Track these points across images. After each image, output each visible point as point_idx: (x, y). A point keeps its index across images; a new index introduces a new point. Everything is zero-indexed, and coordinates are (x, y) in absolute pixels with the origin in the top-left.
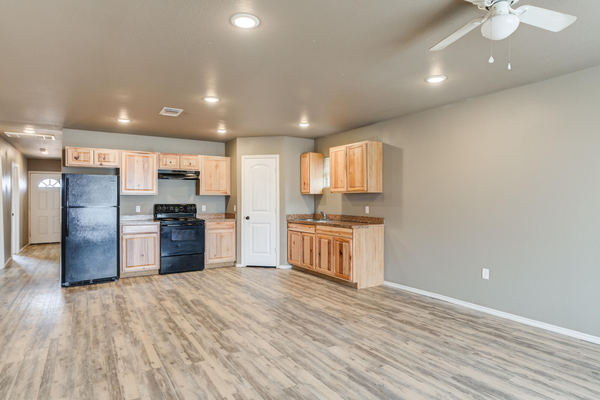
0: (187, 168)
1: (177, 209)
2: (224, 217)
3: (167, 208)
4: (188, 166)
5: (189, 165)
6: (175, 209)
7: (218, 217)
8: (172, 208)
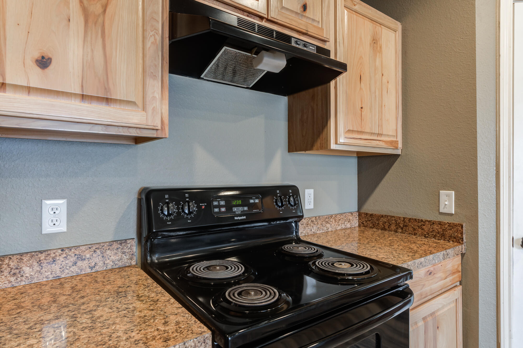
0: (294, 25)
1: (241, 209)
2: (357, 225)
3: (203, 205)
4: (297, 13)
5: (298, 8)
6: (235, 209)
7: (343, 226)
8: (219, 206)
